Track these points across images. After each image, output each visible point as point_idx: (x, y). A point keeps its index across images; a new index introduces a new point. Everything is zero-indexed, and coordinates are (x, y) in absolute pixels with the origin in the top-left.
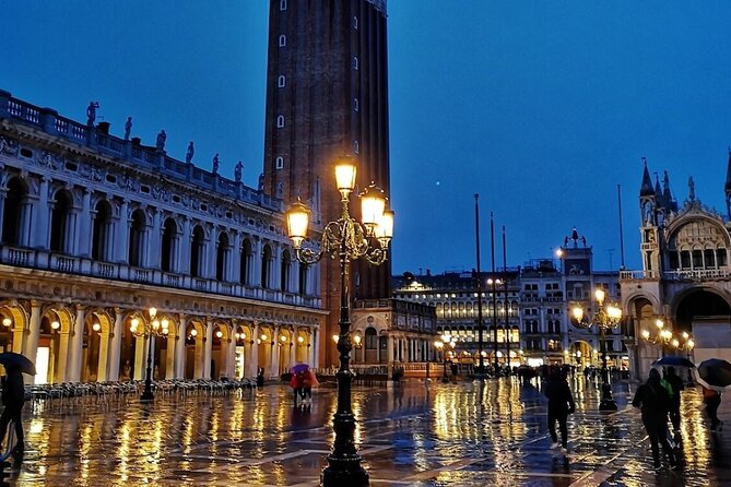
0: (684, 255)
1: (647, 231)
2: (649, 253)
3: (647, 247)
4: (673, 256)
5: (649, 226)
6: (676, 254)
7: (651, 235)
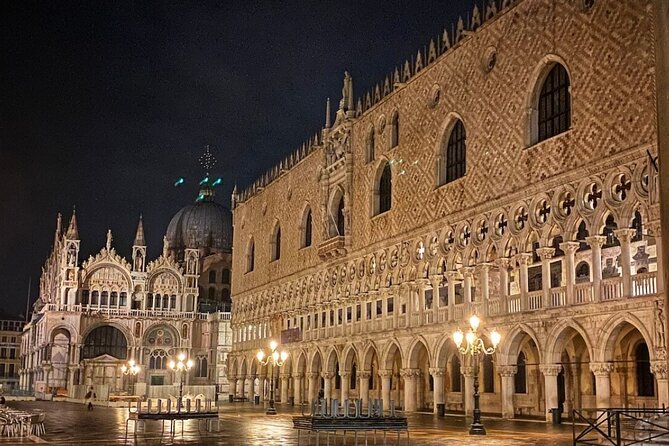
0: (95, 293)
1: (68, 271)
2: (67, 290)
3: (67, 284)
4: (85, 293)
5: (71, 265)
6: (87, 291)
7: (71, 274)
